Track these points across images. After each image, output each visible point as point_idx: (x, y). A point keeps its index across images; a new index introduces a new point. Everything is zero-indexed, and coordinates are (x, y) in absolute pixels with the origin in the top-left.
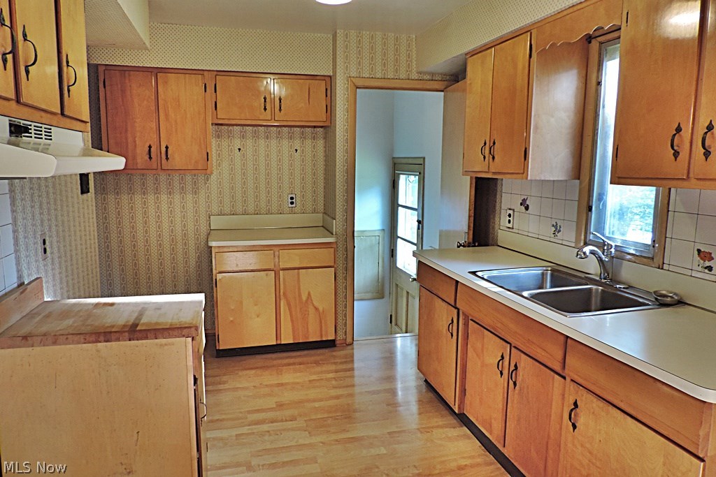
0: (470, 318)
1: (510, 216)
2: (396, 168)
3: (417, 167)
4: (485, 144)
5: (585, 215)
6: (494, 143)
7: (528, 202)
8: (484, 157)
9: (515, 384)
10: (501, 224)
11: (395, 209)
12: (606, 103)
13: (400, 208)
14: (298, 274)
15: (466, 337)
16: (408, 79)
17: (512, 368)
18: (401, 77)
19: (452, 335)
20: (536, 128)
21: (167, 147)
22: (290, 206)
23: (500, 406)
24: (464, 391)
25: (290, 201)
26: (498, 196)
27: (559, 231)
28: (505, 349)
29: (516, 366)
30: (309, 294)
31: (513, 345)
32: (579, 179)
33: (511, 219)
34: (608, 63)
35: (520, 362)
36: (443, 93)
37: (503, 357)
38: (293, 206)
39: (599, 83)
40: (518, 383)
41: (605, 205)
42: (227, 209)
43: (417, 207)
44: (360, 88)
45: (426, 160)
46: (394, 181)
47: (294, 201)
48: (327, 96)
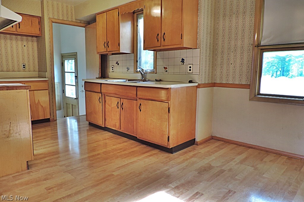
0: (106, 95)
1: (113, 68)
2: (63, 58)
3: (74, 56)
4: (105, 43)
5: (136, 63)
6: (108, 42)
7: (118, 63)
8: (105, 47)
9: (123, 109)
10: (110, 71)
11: (64, 74)
12: (140, 31)
13: (66, 73)
14: (34, 92)
15: (105, 101)
16: (72, 21)
17: (121, 104)
18: (69, 20)
19: (100, 102)
20: (122, 37)
22: (23, 68)
23: (118, 118)
24: (105, 120)
25: (23, 66)
26: (108, 62)
27: (129, 69)
28: (118, 100)
29: (122, 104)
30: (39, 100)
31: (121, 98)
32: (133, 53)
33: (113, 69)
34: (140, 20)
35: (123, 102)
36: (84, 28)
37: (118, 103)
38: (24, 68)
39: (137, 26)
40: (123, 108)
41: (141, 60)
43: (74, 72)
44: (53, 22)
45: (77, 53)
46: (62, 63)
47: (25, 66)
48: (39, 24)
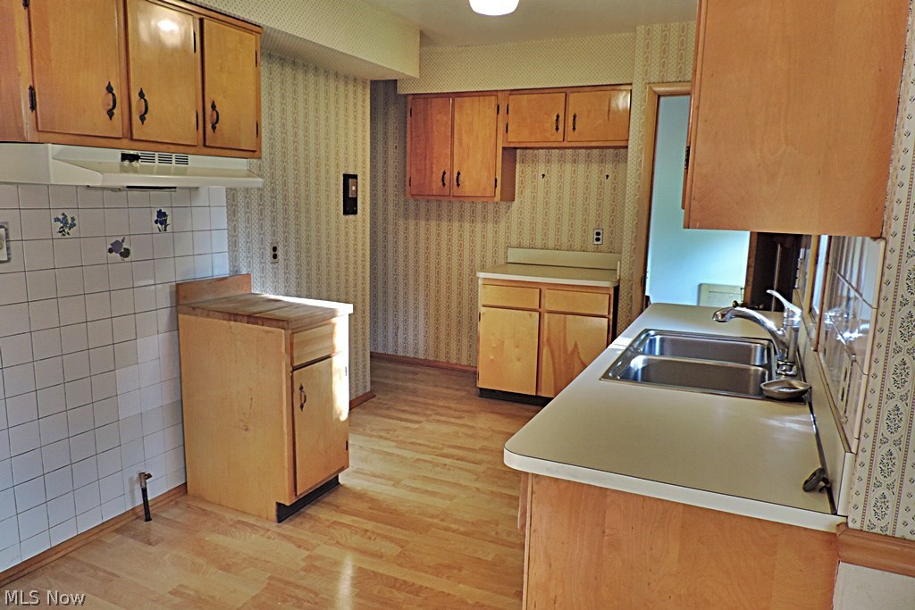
14: (565, 320)
21: (459, 174)
22: (596, 242)
25: (596, 237)
30: (576, 345)
38: (599, 243)
42: (526, 242)
44: (662, 96)
47: (600, 237)
